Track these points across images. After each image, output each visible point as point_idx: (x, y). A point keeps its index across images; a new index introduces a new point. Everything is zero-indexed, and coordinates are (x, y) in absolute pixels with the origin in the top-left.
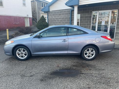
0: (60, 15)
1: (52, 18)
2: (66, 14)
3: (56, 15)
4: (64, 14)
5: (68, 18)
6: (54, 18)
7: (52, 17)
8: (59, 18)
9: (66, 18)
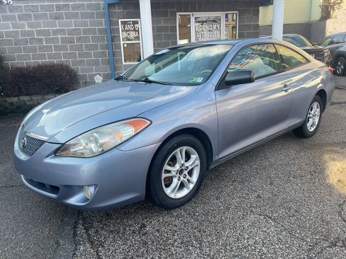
0: (58, 17)
1: (17, 32)
2: (84, 15)
3: (37, 17)
4: (75, 16)
5: (93, 29)
6: (27, 29)
7: (15, 26)
8: (56, 32)
9: (85, 31)
